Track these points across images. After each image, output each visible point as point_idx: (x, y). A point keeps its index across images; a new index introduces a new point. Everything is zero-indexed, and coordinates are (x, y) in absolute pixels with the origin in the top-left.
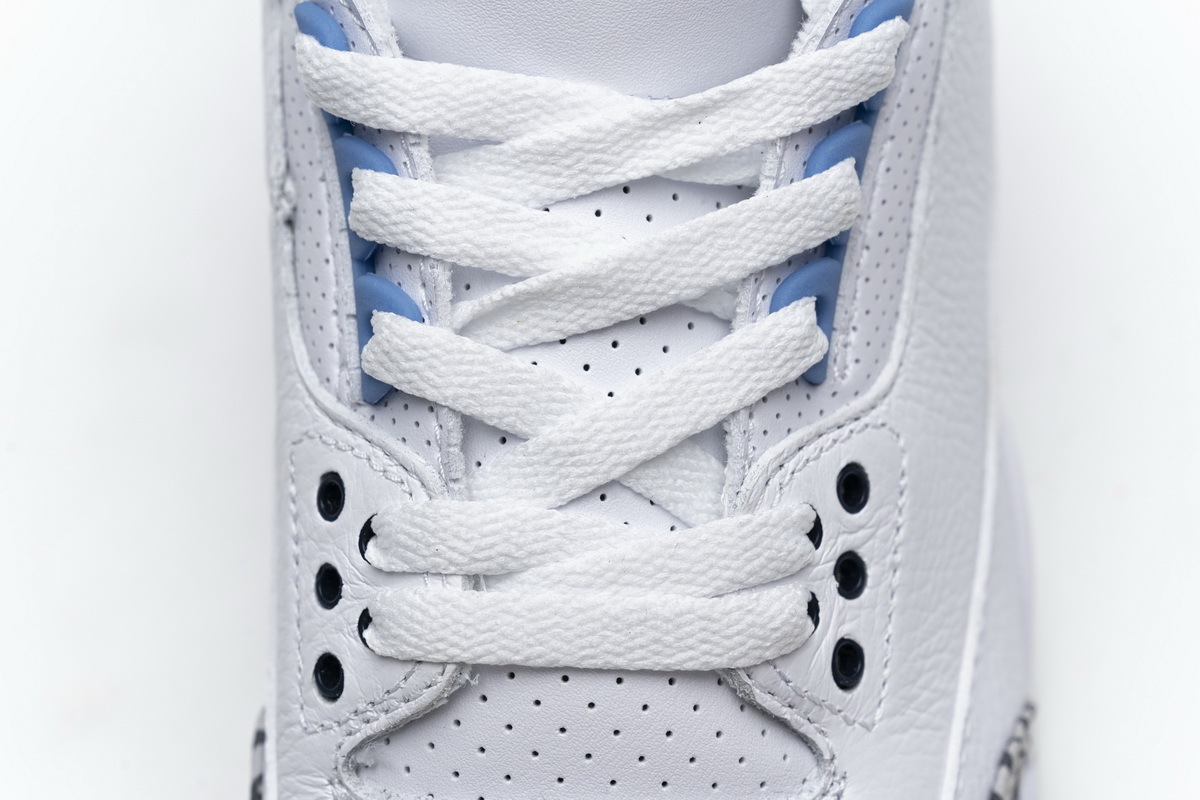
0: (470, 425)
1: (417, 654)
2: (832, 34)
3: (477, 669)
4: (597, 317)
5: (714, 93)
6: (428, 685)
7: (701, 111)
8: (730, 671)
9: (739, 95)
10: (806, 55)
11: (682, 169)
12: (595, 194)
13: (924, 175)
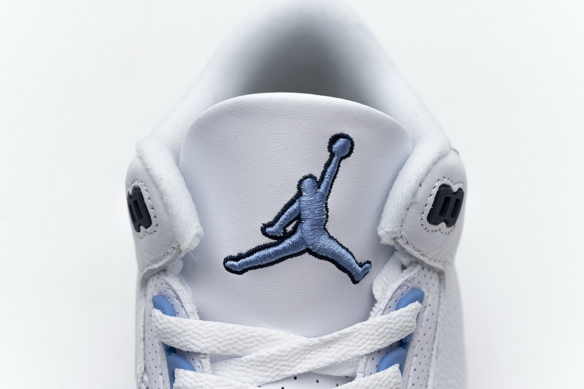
2: (387, 309)
5: (336, 334)
7: (330, 342)
9: (347, 335)
10: (376, 318)
11: (322, 369)
13: (432, 373)
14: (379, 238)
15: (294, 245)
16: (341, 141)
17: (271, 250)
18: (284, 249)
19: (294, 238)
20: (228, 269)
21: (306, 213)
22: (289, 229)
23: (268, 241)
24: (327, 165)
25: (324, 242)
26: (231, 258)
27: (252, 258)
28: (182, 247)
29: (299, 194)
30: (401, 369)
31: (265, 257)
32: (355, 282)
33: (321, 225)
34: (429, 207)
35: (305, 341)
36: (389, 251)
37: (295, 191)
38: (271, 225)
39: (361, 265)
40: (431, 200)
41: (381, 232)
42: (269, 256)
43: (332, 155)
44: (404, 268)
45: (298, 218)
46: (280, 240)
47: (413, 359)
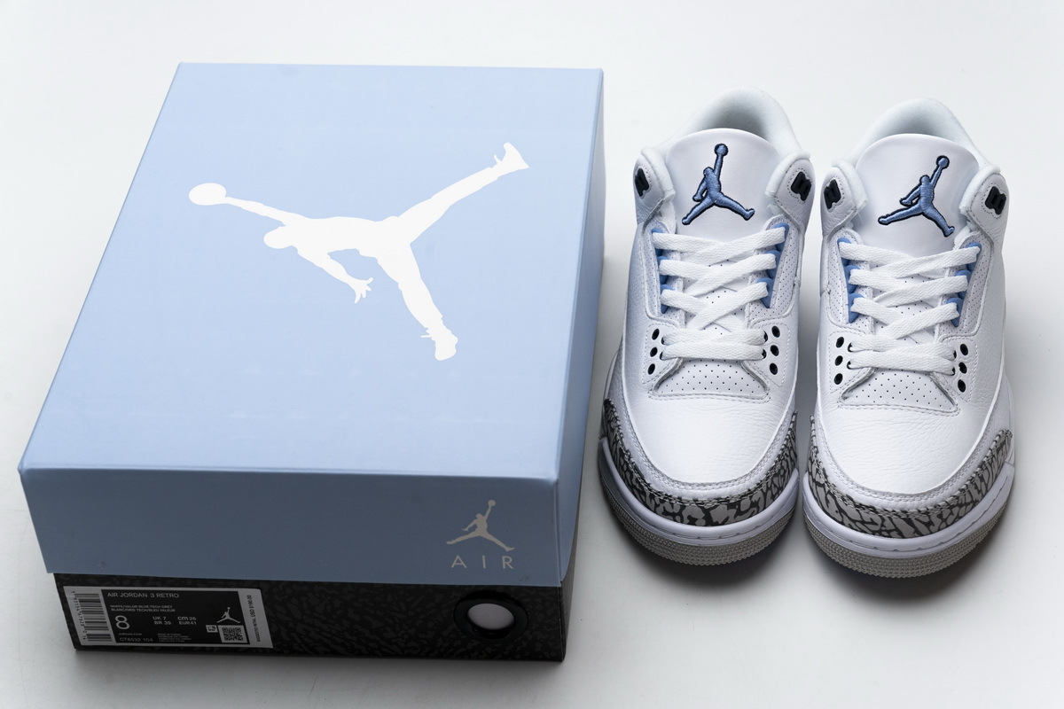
0: (876, 322)
1: (861, 365)
2: (961, 247)
3: (877, 369)
4: (905, 301)
5: (935, 256)
6: (863, 373)
7: (931, 260)
8: (932, 372)
9: (940, 257)
10: (956, 250)
11: (923, 273)
12: (906, 277)
13: (984, 293)
14: (959, 211)
15: (916, 210)
16: (943, 159)
17: (905, 211)
18: (911, 211)
19: (916, 206)
20: (881, 223)
21: (922, 194)
22: (914, 201)
23: (903, 207)
24: (935, 171)
25: (929, 211)
26: (883, 217)
27: (894, 216)
28: (858, 207)
29: (920, 184)
30: (969, 279)
31: (901, 215)
32: (946, 236)
33: (930, 201)
34: (986, 197)
35: (916, 259)
36: (965, 220)
37: (918, 182)
38: (905, 199)
39: (949, 227)
40: (988, 193)
41: (961, 207)
42: (903, 214)
43: (938, 166)
44: (971, 231)
45: (919, 196)
46: (909, 206)
47: (976, 274)
